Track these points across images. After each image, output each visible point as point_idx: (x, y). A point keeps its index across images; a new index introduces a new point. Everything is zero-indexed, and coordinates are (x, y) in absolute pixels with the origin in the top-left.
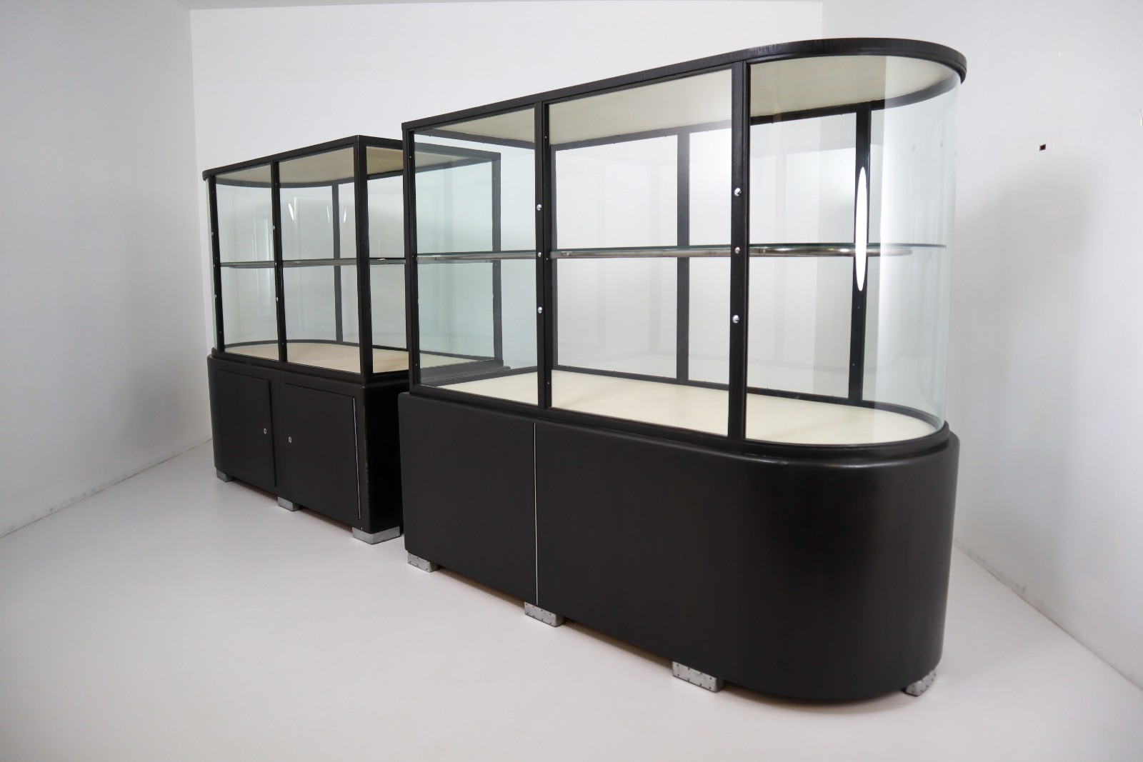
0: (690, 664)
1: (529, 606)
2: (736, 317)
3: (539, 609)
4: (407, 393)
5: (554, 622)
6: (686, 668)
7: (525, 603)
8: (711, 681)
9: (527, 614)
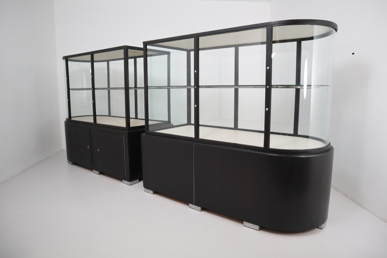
0: (250, 222)
1: (190, 205)
2: (267, 109)
3: (194, 206)
4: (145, 134)
5: (200, 210)
6: (248, 223)
7: (189, 204)
8: (257, 227)
9: (190, 208)
